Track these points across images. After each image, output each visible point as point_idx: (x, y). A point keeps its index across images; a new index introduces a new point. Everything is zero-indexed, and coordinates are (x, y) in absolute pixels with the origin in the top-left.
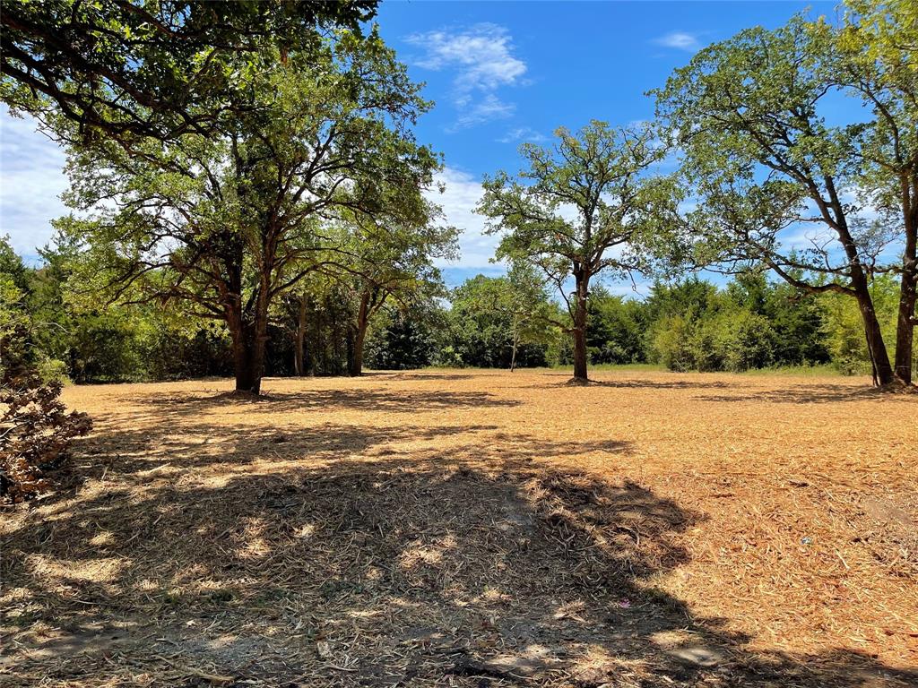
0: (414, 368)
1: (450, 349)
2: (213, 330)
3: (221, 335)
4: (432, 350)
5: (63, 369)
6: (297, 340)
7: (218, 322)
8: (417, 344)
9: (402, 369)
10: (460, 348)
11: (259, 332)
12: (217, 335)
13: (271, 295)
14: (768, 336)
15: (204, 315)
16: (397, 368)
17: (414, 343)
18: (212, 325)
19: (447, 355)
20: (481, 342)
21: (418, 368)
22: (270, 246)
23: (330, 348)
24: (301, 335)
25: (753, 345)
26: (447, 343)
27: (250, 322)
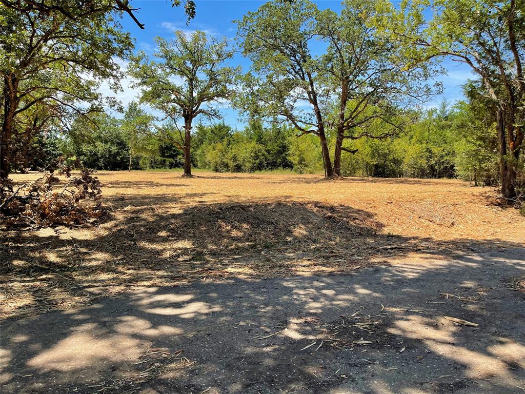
1: (74, 158)
14: (263, 155)
20: (95, 154)
25: (257, 159)
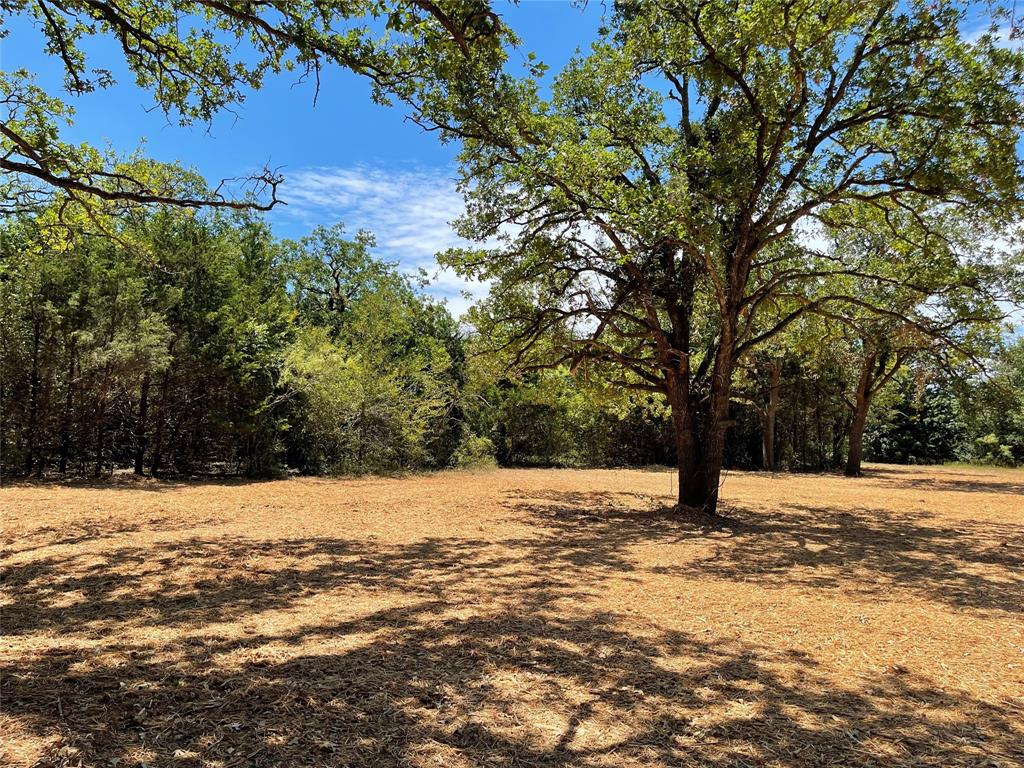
0: (931, 464)
1: (991, 438)
2: (652, 407)
3: (663, 414)
4: (959, 439)
5: (489, 448)
6: (767, 421)
7: (658, 396)
8: (936, 429)
9: (911, 463)
10: (1010, 438)
11: (718, 414)
12: (657, 414)
13: (737, 353)
15: (639, 386)
16: (903, 461)
17: (931, 427)
18: (651, 401)
19: (987, 447)
21: (937, 463)
22: (739, 271)
23: (811, 433)
24: (772, 415)
26: (986, 430)
27: (704, 395)
